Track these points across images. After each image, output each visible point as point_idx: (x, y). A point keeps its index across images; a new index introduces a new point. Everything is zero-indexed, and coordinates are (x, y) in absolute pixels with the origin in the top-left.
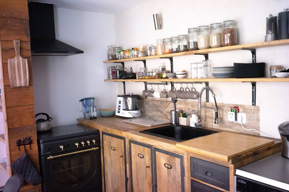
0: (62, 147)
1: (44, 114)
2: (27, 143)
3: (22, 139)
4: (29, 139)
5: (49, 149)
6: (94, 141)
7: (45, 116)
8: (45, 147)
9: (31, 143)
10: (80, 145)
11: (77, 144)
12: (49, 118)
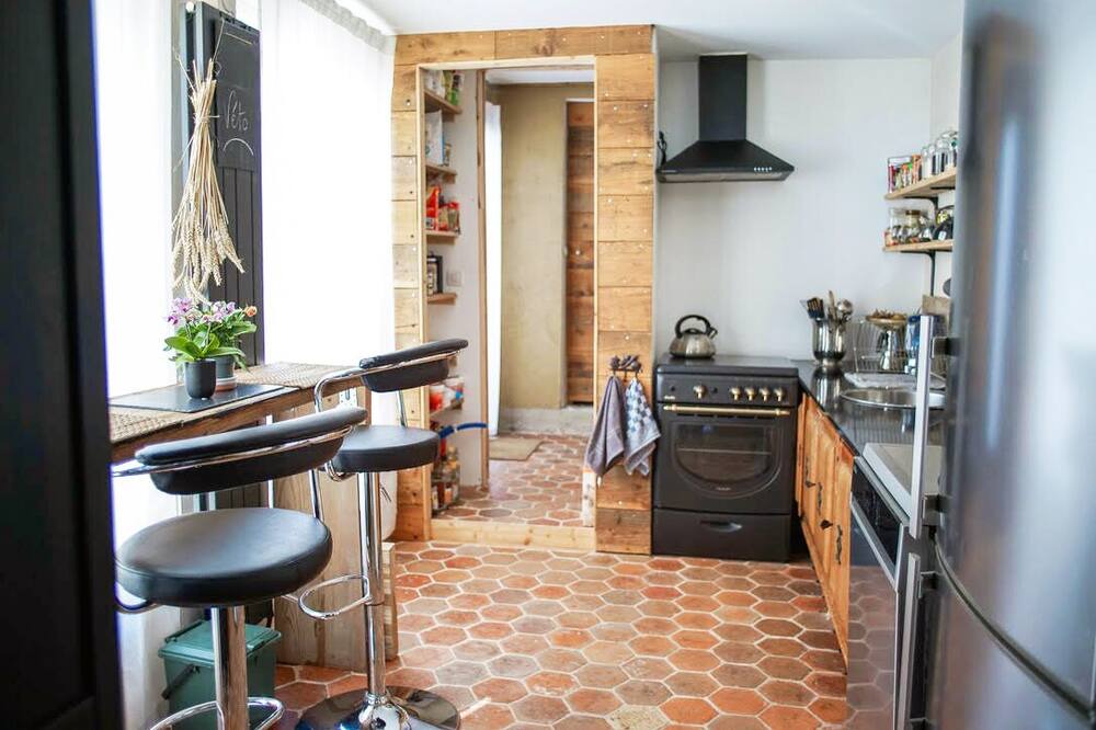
0: (699, 390)
1: (699, 318)
2: (630, 368)
3: (622, 359)
4: (635, 359)
5: (673, 389)
6: (779, 393)
7: (702, 322)
8: (665, 384)
9: (637, 368)
10: (743, 395)
11: (735, 392)
12: (710, 329)
